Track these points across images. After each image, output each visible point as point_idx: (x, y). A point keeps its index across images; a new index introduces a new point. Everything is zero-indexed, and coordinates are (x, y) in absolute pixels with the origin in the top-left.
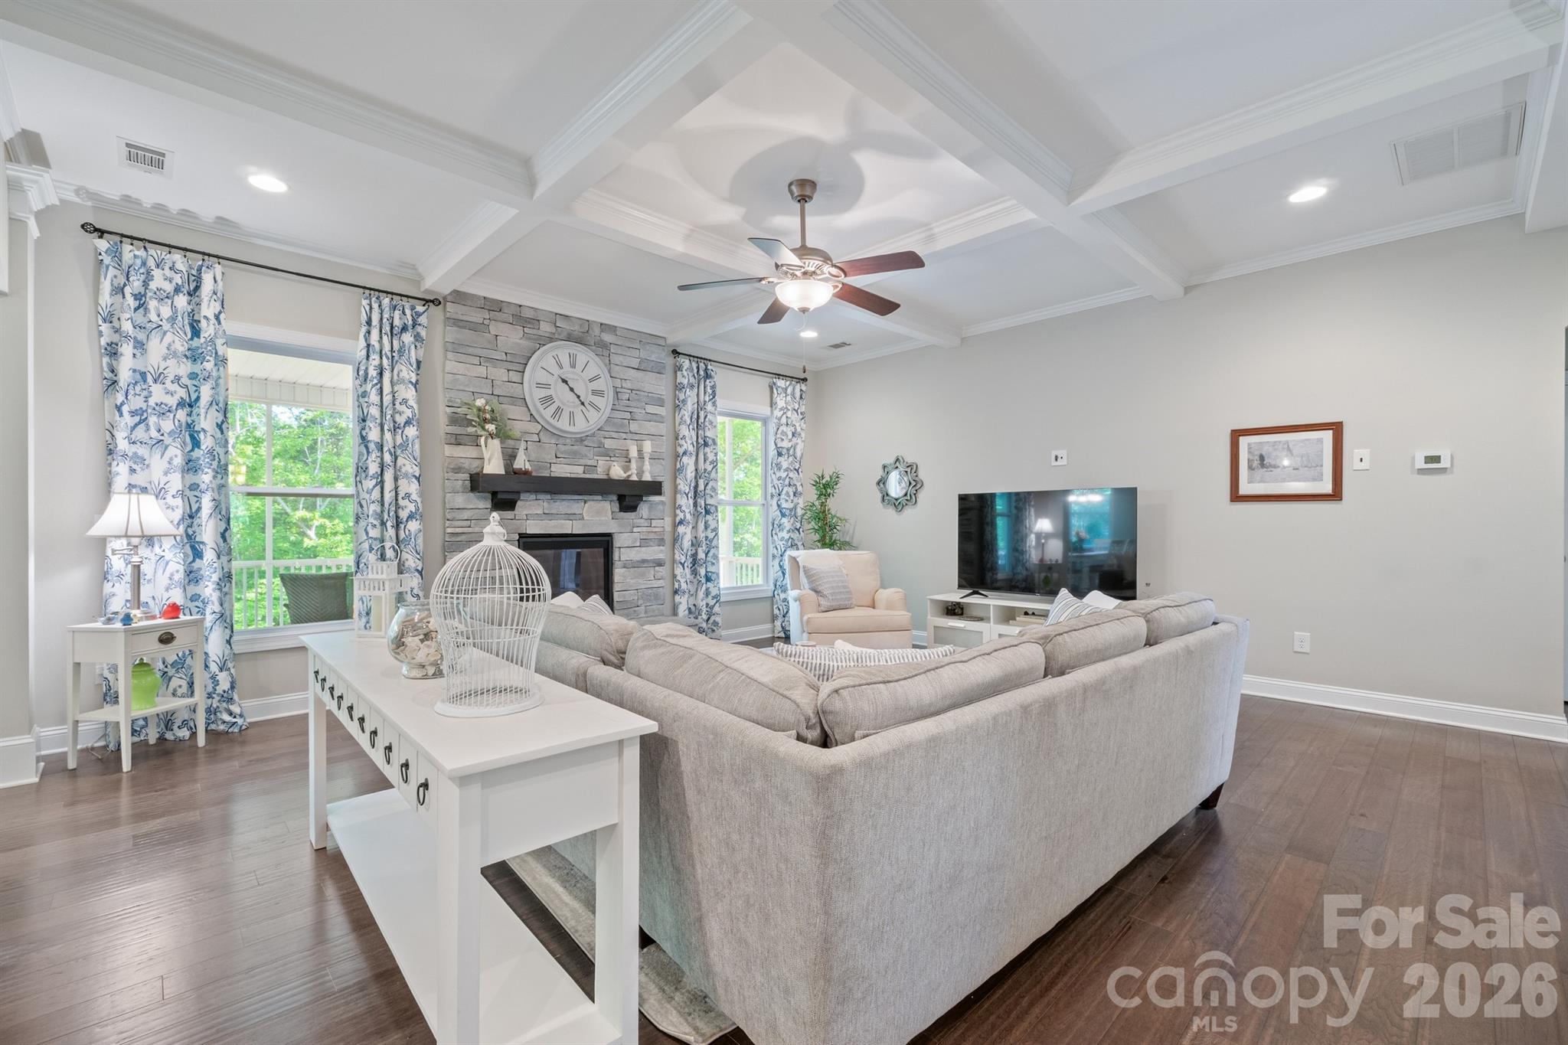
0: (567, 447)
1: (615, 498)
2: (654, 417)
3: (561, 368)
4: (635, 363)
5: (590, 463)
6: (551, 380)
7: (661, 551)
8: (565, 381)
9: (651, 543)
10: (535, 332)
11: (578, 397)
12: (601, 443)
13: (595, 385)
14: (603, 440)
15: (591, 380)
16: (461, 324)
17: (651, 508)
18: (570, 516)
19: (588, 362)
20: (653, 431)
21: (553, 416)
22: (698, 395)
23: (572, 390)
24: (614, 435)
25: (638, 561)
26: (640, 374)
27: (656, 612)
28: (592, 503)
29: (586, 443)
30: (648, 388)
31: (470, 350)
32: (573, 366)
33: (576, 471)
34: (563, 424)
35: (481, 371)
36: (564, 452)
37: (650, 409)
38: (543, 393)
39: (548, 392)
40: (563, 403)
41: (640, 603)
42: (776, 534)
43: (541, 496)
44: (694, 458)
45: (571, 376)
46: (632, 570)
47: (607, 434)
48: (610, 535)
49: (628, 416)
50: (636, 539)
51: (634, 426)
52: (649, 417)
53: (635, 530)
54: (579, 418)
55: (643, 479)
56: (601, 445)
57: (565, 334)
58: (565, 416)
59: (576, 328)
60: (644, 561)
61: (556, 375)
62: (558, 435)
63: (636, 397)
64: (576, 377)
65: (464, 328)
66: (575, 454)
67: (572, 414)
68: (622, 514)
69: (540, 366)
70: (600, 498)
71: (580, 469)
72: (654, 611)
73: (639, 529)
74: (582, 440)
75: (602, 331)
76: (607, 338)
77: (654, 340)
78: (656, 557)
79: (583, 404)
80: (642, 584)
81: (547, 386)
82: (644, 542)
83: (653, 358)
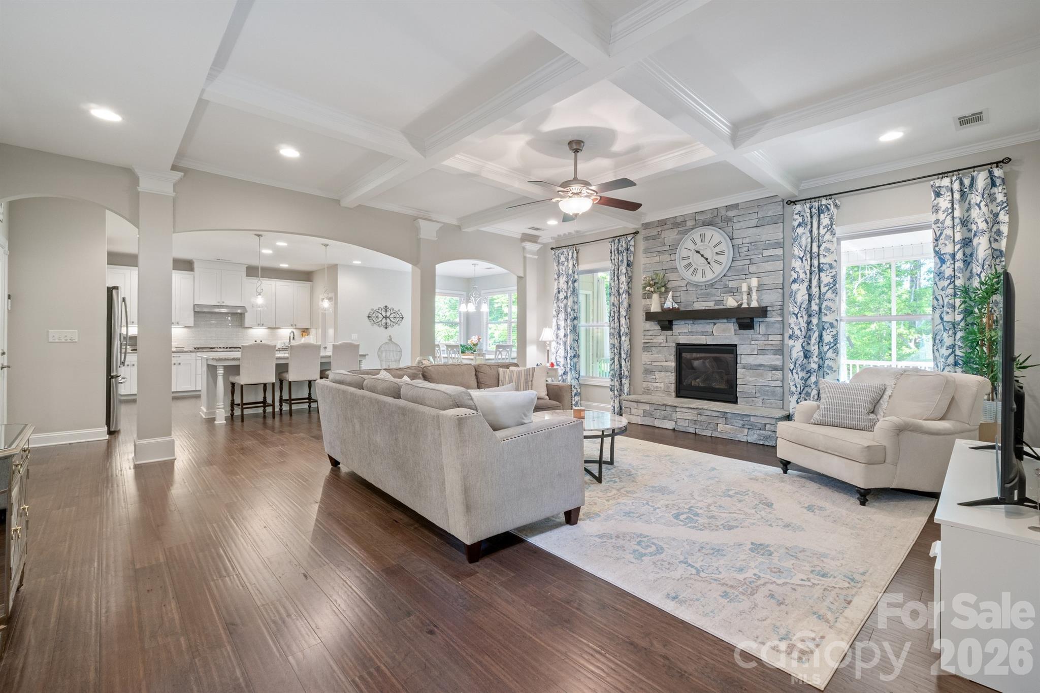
0: (702, 291)
1: (734, 320)
2: (771, 258)
3: (695, 244)
4: (754, 223)
5: (718, 299)
6: (690, 254)
7: (778, 359)
8: (698, 252)
9: (767, 353)
10: (684, 228)
11: (707, 259)
12: (726, 285)
13: (718, 249)
14: (727, 283)
15: (715, 247)
16: (649, 238)
17: (767, 327)
18: (703, 333)
19: (714, 235)
20: (770, 269)
21: (692, 274)
22: (811, 232)
23: (702, 256)
24: (737, 277)
25: (756, 365)
26: (759, 229)
27: (774, 405)
28: (719, 324)
29: (715, 287)
30: (764, 238)
31: (653, 250)
32: (703, 241)
33: (710, 305)
34: (699, 278)
35: (657, 259)
36: (701, 294)
37: (766, 253)
38: (686, 262)
39: (689, 261)
40: (697, 265)
41: (757, 395)
42: (937, 350)
43: (687, 322)
44: (806, 284)
45: (701, 248)
46: (751, 371)
47: (730, 278)
48: (736, 346)
49: (748, 262)
50: (754, 349)
51: (753, 269)
52: (766, 259)
53: (753, 342)
54: (708, 271)
55: (752, 306)
56: (726, 286)
57: (701, 223)
58: (699, 272)
59: (708, 216)
60: (761, 365)
61: (693, 250)
62: (696, 285)
63: (753, 247)
64: (705, 247)
65: (650, 239)
66: (708, 295)
67: (703, 271)
68: (742, 331)
69: (683, 247)
70: (725, 321)
71: (713, 303)
72: (771, 404)
73: (756, 342)
74: (712, 285)
75: (727, 211)
76: (731, 214)
77: (770, 201)
78: (773, 363)
79: (709, 263)
80: (760, 381)
81: (688, 258)
82: (762, 352)
83: (770, 213)
